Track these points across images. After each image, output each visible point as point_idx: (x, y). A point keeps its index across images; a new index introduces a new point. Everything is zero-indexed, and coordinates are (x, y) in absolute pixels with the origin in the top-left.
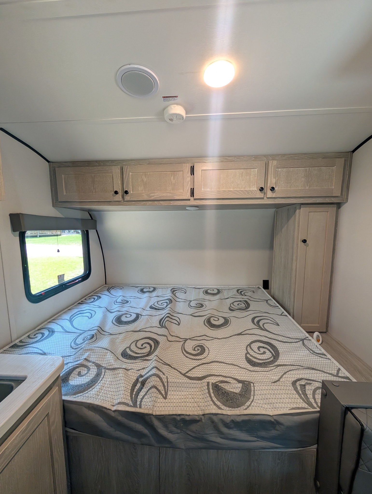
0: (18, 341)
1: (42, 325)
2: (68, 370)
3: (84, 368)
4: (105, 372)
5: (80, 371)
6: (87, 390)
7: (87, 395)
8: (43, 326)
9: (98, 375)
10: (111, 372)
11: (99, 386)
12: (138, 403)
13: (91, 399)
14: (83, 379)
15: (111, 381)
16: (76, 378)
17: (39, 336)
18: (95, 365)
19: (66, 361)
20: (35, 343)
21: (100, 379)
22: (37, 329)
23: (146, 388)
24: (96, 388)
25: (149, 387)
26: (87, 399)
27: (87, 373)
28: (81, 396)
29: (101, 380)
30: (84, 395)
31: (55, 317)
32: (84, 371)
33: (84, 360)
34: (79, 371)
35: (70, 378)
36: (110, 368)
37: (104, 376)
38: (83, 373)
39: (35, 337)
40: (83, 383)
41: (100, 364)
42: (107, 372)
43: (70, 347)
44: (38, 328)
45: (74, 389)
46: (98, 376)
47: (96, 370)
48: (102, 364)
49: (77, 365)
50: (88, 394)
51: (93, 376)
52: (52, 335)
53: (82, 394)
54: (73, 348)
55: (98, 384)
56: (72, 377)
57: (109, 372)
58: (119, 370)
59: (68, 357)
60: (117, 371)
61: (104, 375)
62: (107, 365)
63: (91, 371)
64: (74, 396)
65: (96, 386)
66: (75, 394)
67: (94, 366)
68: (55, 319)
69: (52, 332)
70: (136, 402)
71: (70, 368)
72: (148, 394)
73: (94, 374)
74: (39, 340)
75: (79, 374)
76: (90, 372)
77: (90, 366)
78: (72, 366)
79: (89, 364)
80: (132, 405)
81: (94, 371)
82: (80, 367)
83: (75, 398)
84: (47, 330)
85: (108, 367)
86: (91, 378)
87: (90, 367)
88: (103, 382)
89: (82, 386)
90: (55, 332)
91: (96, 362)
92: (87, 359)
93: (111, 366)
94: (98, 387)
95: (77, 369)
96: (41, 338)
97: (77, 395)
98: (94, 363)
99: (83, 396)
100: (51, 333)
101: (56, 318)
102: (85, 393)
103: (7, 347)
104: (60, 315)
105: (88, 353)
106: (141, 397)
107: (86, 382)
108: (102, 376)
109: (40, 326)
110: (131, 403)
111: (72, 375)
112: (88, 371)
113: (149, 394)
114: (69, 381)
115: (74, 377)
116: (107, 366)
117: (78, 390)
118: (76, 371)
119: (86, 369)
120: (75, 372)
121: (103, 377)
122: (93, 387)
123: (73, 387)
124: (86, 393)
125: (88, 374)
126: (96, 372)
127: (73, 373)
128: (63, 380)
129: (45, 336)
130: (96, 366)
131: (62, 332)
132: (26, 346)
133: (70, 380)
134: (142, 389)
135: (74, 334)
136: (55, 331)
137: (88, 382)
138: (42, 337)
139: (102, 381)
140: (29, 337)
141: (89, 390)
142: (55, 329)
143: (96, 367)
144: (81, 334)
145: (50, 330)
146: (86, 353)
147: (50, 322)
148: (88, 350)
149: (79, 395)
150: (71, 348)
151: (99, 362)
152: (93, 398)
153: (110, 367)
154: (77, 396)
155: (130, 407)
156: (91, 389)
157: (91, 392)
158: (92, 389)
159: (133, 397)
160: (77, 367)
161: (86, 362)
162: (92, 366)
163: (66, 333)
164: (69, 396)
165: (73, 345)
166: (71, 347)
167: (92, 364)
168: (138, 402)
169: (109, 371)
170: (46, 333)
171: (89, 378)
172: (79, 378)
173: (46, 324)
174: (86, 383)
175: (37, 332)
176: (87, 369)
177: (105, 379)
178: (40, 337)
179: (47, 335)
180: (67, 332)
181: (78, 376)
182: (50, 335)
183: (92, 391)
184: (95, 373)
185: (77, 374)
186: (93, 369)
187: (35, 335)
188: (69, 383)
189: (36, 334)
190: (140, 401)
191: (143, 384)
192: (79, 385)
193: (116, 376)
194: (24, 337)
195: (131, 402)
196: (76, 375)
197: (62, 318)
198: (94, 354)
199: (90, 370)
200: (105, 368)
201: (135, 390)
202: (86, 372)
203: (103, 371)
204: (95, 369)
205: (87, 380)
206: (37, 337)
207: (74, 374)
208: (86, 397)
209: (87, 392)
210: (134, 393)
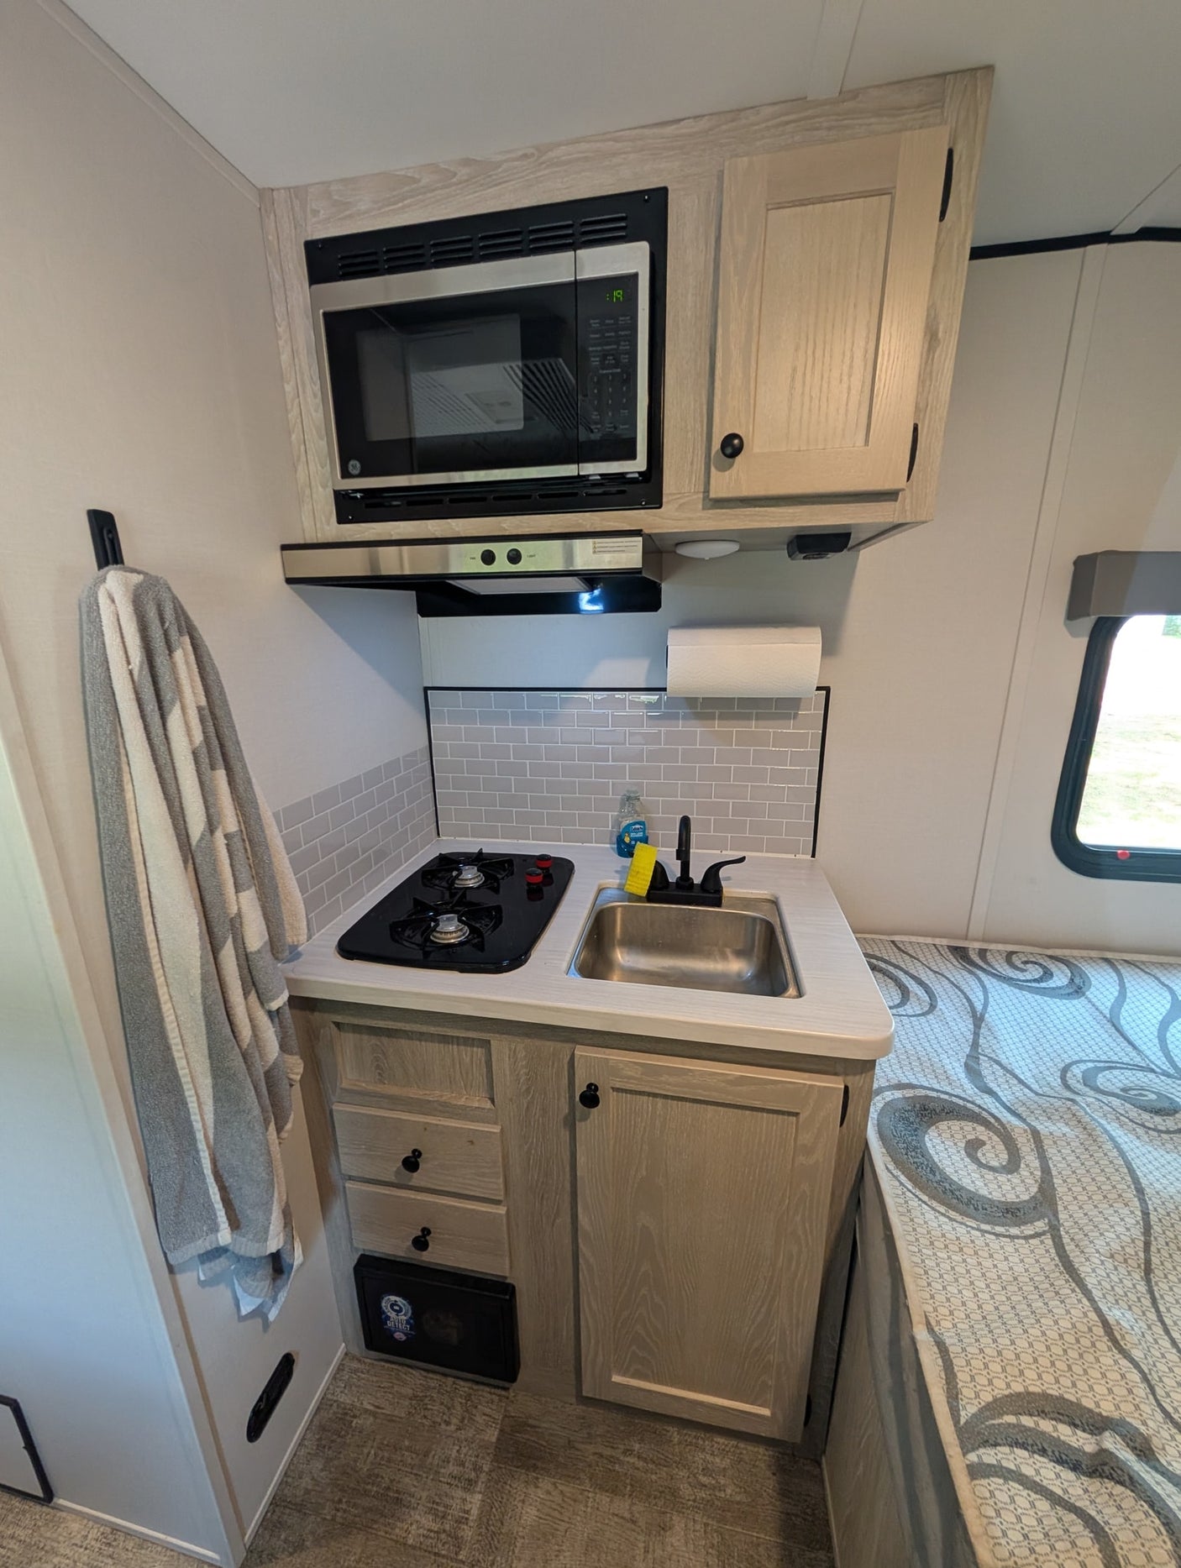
0: (977, 945)
1: (1076, 953)
2: (961, 1102)
3: (1003, 1147)
4: (1037, 1235)
5: (983, 1143)
6: (932, 1197)
7: (914, 1203)
8: (1074, 957)
9: (1011, 1213)
10: (1053, 1259)
11: (968, 1232)
12: (989, 1456)
13: (905, 1223)
14: (966, 1166)
15: (1016, 1279)
16: (955, 1144)
17: (1035, 972)
18: (1043, 1182)
19: (999, 1086)
20: (998, 980)
21: (999, 1229)
22: (1050, 952)
23: (1086, 1491)
24: (955, 1225)
25: (1093, 1513)
26: (900, 1209)
27: (992, 1169)
28: (901, 1184)
29: (997, 1235)
30: (908, 1194)
31: (1144, 958)
32: (994, 1153)
33: (1025, 1131)
34: (981, 1137)
35: (943, 1125)
36: (1067, 1248)
37: (1018, 1237)
38: (984, 1155)
39: (1022, 966)
40: (949, 1171)
41: (1061, 1199)
42: (1042, 1242)
43: (1062, 1065)
44: (1058, 952)
45: (913, 1154)
46: (1009, 1216)
47: (1026, 1197)
48: (1066, 1208)
49: (992, 1121)
50: (920, 1205)
51: (996, 1196)
52: (1069, 996)
53: (909, 1185)
54: (1063, 1078)
55: (973, 1228)
56: (949, 1128)
57: (1047, 1251)
58: (1073, 1291)
59: (1015, 1082)
60: (1067, 1281)
61: (1026, 1238)
62: (1072, 1227)
63: (1009, 1180)
64: (891, 1166)
65: (961, 1223)
66: (898, 1163)
67: (1036, 1181)
68: (1138, 964)
69: (1077, 989)
70: (986, 1443)
71: (969, 1105)
72: (1061, 1511)
73: (1004, 1195)
74: (1020, 981)
75: (973, 1147)
76: (1002, 1178)
77: (1027, 1166)
78: (979, 1106)
79: (1030, 1159)
80: (963, 1421)
81: (1017, 1188)
82: (997, 1132)
83: (887, 1168)
84: (1070, 975)
85: (1066, 1239)
86: (984, 1192)
87: (1022, 1166)
88: (995, 1244)
89: (934, 1175)
90: (1083, 998)
91: (1055, 1180)
92: (1041, 1142)
93: (1077, 1246)
94: (962, 1230)
95: (983, 1128)
96: (1027, 981)
97: (899, 1173)
98: (1046, 1171)
99: (904, 1193)
100: (1071, 990)
101: (1143, 963)
102: (917, 1196)
103: (945, 942)
104: (1171, 965)
105: (1066, 1129)
106: (1028, 1471)
107: (956, 1179)
108: (1014, 1231)
109: (1067, 952)
110: (968, 1411)
111: (956, 1125)
112: (1004, 1167)
113: (1060, 1520)
114: (934, 1127)
115: (952, 1136)
116: (1067, 1233)
117: (913, 1167)
118: (974, 1129)
119: (1007, 1157)
120: (968, 1126)
121: (1012, 1237)
122: (952, 1214)
123: (916, 1147)
124: (920, 1199)
125: (990, 1176)
126: (1018, 1197)
127: (963, 1123)
128: (925, 1110)
129: (1043, 985)
130: (1040, 1189)
131: (1101, 1013)
132: (975, 970)
133: (937, 1128)
134: (1075, 1467)
135: (1130, 1049)
136: (1084, 994)
137: (961, 1188)
138: (1035, 980)
139: (993, 1237)
140: (1010, 955)
141: (935, 1204)
142: (1092, 989)
143: (1034, 1190)
144: (1153, 1071)
145: (1077, 981)
146: (1067, 1124)
147: (1107, 960)
148: (1079, 1122)
149: (903, 1178)
150: (1059, 1074)
151: (1061, 1190)
152: (914, 1230)
153: (1070, 1248)
154: (897, 1173)
155: (947, 1409)
156: (942, 1209)
157: (930, 1215)
158: (943, 1211)
159: (1001, 1415)
160: (986, 1124)
161: (1029, 1140)
162: (1032, 1173)
163: (1109, 1026)
164: (884, 1150)
165: (1077, 1071)
166: (1064, 1071)
167: (1036, 1168)
168: (991, 1451)
169: (1053, 1251)
170: (1060, 978)
171: (979, 1183)
172: (959, 1152)
173: (1091, 958)
174: (952, 1183)
175: (1041, 961)
176: (1009, 1161)
177: (1010, 1248)
178: (1029, 977)
179: (1051, 986)
180: (1114, 1025)
181: (963, 1145)
182: (1063, 992)
183: (936, 1217)
184: (1011, 1198)
185: (969, 1137)
186: (1023, 1181)
187: (1026, 963)
188: (926, 1132)
189: (1032, 962)
190: (1005, 1464)
191: (1100, 1467)
192: (935, 1163)
193: (1047, 1290)
194: (1001, 947)
195: (972, 1410)
196: (965, 1137)
197: (1163, 979)
198: (1083, 1154)
199: (1011, 1172)
200: (1054, 1230)
201: (1046, 1425)
202: (995, 1163)
203: (1041, 1225)
204: (1027, 1189)
205: (966, 1182)
206: (1023, 970)
207: (962, 1128)
208: (906, 1202)
209: (925, 1198)
210: (1027, 1421)
